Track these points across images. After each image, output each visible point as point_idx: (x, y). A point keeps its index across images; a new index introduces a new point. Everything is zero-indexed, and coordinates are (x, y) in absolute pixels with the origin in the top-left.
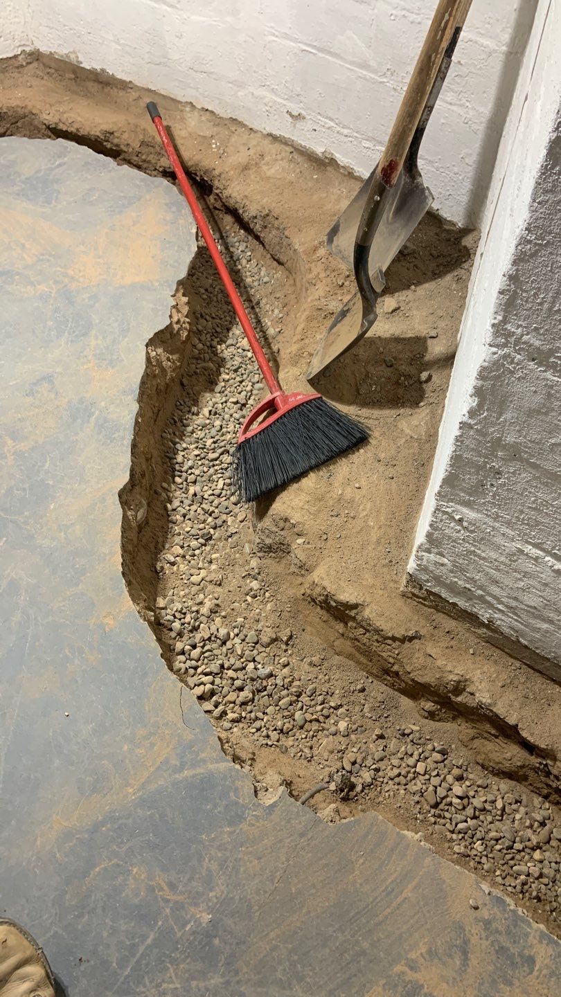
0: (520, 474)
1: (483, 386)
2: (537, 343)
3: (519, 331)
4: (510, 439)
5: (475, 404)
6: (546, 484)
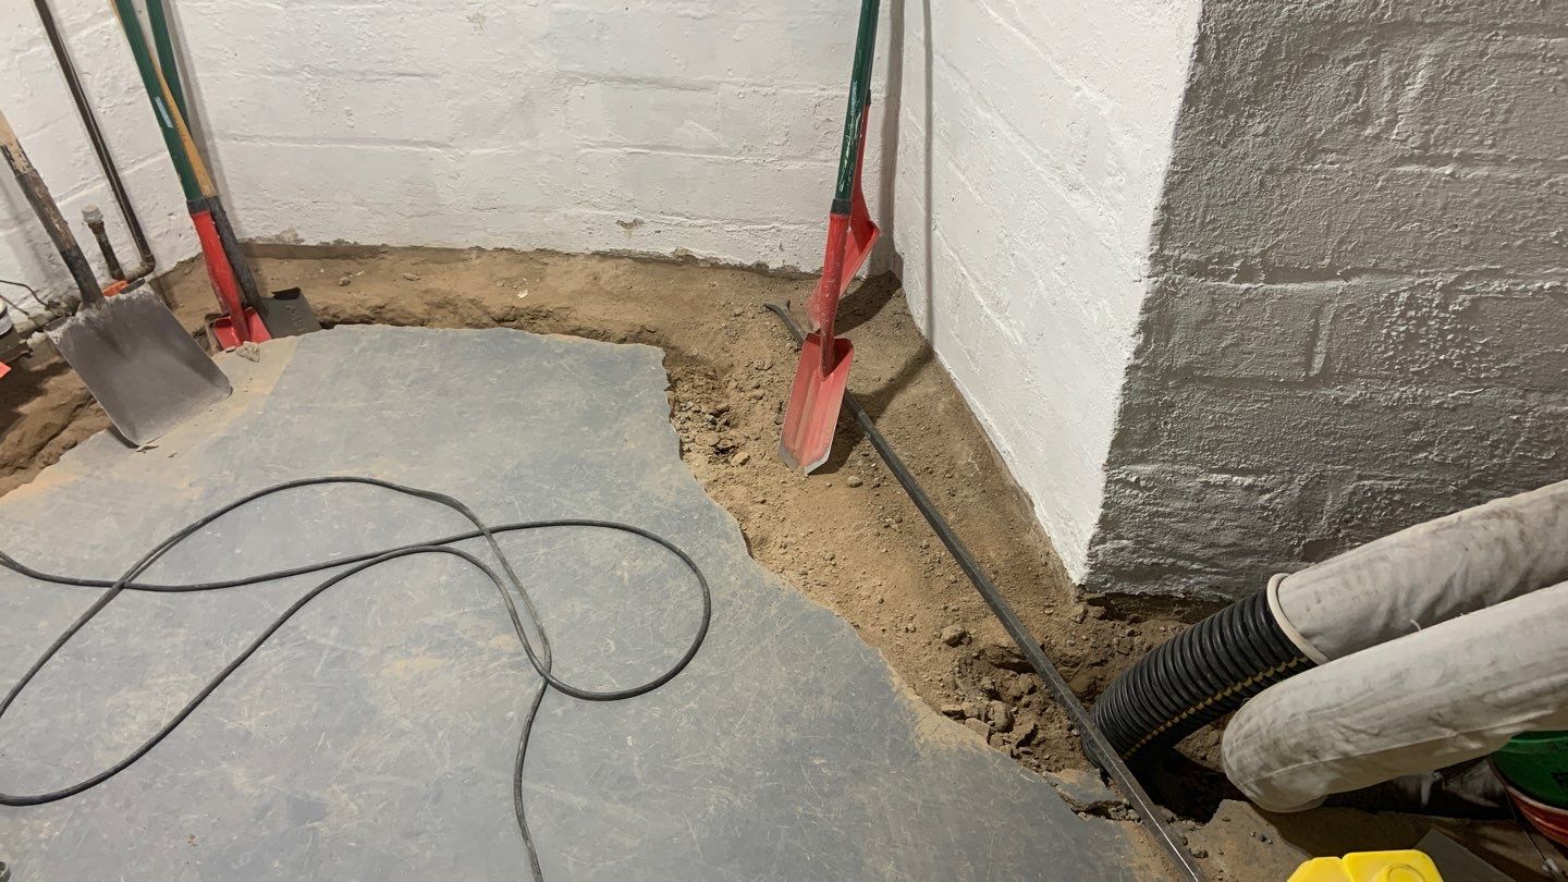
0: (1193, 397)
1: (1148, 318)
2: (1195, 257)
3: (1177, 252)
4: (1181, 362)
5: (1141, 340)
6: (1222, 395)
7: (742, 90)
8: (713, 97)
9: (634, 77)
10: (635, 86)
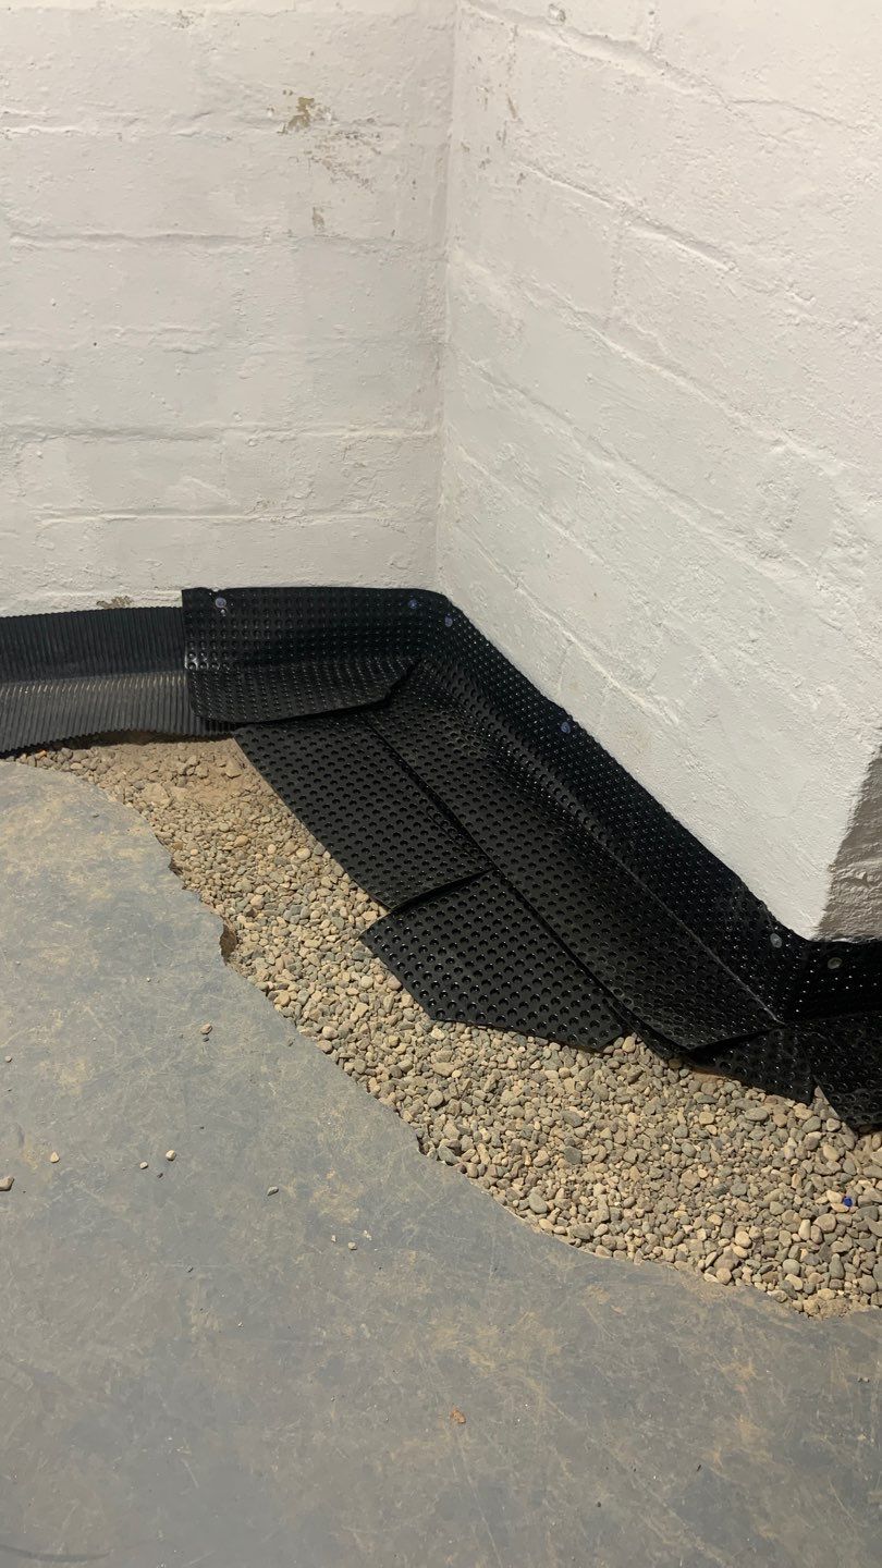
7: (253, 436)
8: (215, 446)
9: (111, 429)
10: (110, 439)
